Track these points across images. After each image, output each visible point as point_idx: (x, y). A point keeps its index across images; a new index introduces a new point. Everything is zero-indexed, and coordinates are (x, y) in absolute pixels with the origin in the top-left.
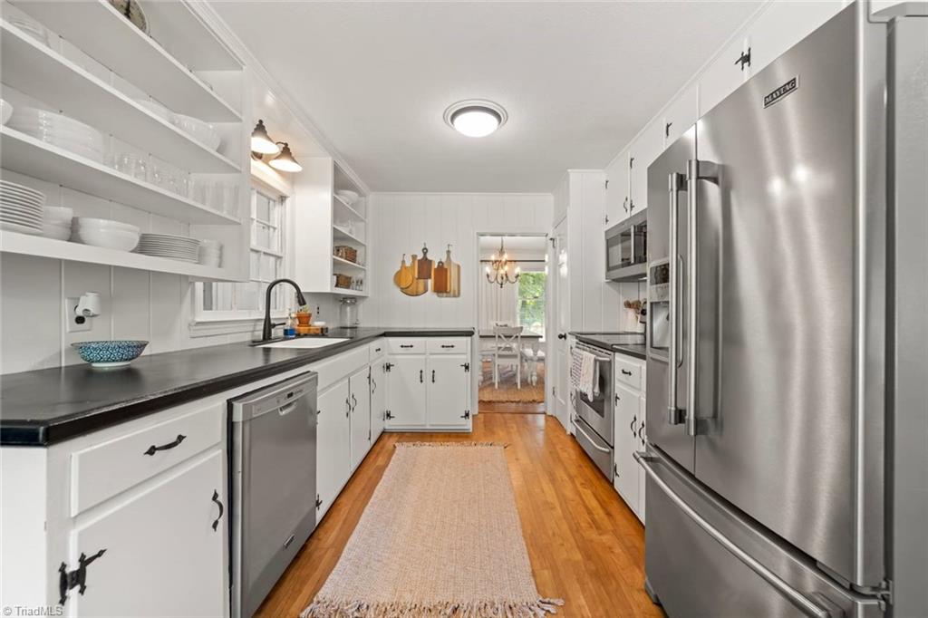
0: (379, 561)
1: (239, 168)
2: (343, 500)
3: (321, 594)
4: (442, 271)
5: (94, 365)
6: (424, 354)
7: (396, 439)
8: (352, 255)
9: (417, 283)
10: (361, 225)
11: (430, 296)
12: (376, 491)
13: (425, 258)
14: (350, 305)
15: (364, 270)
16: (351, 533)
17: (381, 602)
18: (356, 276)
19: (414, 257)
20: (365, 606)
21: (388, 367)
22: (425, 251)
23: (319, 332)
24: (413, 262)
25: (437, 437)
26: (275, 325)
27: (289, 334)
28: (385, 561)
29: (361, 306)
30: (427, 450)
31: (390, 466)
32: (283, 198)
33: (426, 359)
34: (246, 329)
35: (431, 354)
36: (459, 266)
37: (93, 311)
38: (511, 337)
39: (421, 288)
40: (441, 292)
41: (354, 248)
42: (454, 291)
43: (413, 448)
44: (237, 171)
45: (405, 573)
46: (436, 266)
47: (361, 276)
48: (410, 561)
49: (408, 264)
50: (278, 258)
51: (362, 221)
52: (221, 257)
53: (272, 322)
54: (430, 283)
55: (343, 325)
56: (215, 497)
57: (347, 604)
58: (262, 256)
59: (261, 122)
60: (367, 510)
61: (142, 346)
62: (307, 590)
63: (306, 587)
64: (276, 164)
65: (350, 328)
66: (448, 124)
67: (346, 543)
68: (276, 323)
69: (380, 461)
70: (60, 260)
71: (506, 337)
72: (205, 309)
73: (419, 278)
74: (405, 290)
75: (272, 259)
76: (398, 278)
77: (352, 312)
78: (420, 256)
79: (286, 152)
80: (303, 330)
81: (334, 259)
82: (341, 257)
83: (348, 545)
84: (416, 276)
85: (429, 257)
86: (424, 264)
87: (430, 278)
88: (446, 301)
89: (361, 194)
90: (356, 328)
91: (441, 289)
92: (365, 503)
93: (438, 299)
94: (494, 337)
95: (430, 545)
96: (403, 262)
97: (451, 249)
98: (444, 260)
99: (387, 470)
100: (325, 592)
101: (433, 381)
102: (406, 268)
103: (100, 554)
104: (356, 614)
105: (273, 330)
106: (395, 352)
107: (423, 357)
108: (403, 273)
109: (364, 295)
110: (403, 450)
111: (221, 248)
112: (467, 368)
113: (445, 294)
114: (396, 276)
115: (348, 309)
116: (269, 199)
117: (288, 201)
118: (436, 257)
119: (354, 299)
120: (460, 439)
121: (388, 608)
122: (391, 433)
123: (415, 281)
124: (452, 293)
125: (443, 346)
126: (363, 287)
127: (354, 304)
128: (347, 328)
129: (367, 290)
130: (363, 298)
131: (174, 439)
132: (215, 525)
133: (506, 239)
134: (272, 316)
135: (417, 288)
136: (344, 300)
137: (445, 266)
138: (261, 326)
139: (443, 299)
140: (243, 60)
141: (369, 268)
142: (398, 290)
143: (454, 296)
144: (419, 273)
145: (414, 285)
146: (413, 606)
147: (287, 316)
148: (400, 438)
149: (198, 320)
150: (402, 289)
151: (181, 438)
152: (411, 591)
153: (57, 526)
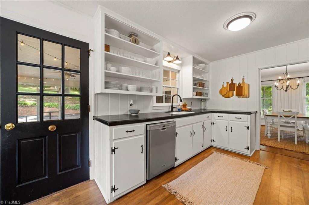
0: (188, 184)
1: (159, 67)
2: (188, 162)
3: (169, 183)
4: (240, 87)
5: (132, 114)
6: (228, 120)
7: (216, 150)
8: (202, 85)
9: (229, 93)
10: (207, 74)
11: (235, 98)
12: (199, 164)
13: (232, 83)
14: (203, 101)
15: (208, 89)
16: (185, 172)
17: (182, 195)
18: (204, 92)
19: (227, 83)
20: (177, 193)
21: (213, 124)
22: (232, 80)
23: (188, 110)
24: (227, 85)
25: (232, 154)
26: (174, 108)
27: (179, 110)
28: (190, 185)
29: (208, 102)
30: (225, 157)
31: (208, 158)
32: (179, 71)
33: (228, 122)
34: (167, 108)
35: (230, 120)
36: (249, 85)
37: (132, 104)
38: (290, 117)
39: (231, 95)
40: (239, 96)
41: (203, 82)
42: (246, 95)
43: (220, 154)
44: (159, 68)
45: (194, 192)
46: (237, 86)
47: (207, 92)
48: (197, 189)
49: (225, 86)
50: (178, 88)
51: (207, 73)
52: (157, 90)
53: (173, 106)
54: (235, 92)
55: (201, 108)
56: (142, 146)
57: (173, 190)
58: (172, 88)
59: (169, 52)
60: (193, 168)
61: (139, 111)
62: (167, 181)
63: (167, 180)
64: (175, 62)
65: (203, 109)
66: (226, 29)
67: (182, 174)
68: (175, 107)
69: (206, 155)
70: (119, 94)
71: (285, 116)
72: (156, 103)
73: (229, 91)
74: (224, 96)
75: (177, 89)
76: (221, 92)
77: (204, 104)
78: (230, 82)
79: (177, 58)
80: (184, 109)
81: (193, 87)
82: (198, 86)
83: (182, 175)
84: (228, 90)
85: (234, 82)
86: (232, 86)
87: (234, 90)
88: (242, 99)
89: (206, 64)
90: (205, 109)
91: (240, 94)
92: (194, 166)
93: (239, 99)
94: (277, 116)
95: (207, 188)
96: (223, 85)
97: (244, 77)
98: (241, 83)
99: (206, 159)
100: (170, 184)
101: (232, 131)
102: (224, 87)
103: (118, 148)
104: (174, 194)
105: (174, 109)
106: (216, 118)
107: (227, 121)
108: (223, 90)
109: (209, 98)
110: (215, 154)
111: (157, 88)
112: (248, 128)
113: (241, 97)
114: (220, 91)
115: (203, 103)
116: (176, 72)
117: (180, 72)
118: (237, 82)
119: (205, 100)
120: (242, 157)
121: (183, 198)
122: (214, 148)
123: (228, 92)
124: (245, 96)
125: (236, 118)
126: (208, 96)
127: (205, 101)
128: (202, 109)
129: (210, 96)
130: (209, 99)
131: (132, 130)
132: (142, 152)
133: (289, 67)
134: (173, 105)
135: (229, 95)
136: (201, 100)
137: (242, 85)
138: (171, 108)
139: (240, 99)
140: (159, 39)
141: (210, 89)
142: (221, 96)
143: (246, 97)
144: (229, 89)
145: (228, 93)
146: (190, 202)
147: (178, 105)
148: (217, 150)
149: (154, 106)
150: (223, 96)
151: (133, 131)
152: (193, 198)
153: (111, 140)
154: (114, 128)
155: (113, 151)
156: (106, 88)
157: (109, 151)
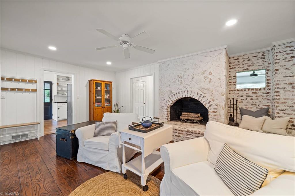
153: (58, 106)
154: (58, 104)
155: (58, 109)
156: (57, 94)
157: (57, 109)
